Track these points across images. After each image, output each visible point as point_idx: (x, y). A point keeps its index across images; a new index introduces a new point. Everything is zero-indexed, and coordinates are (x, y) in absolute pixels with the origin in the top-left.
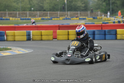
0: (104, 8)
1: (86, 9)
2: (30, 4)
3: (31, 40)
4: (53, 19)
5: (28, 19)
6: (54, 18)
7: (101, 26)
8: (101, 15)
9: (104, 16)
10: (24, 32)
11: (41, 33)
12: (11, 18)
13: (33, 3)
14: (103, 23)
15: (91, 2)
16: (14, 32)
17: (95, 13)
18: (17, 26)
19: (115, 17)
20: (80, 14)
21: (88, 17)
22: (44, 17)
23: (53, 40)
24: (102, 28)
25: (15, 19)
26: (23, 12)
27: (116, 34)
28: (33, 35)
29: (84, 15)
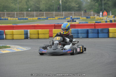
0: (97, 8)
1: (79, 9)
2: (27, 5)
3: (29, 38)
4: (49, 19)
5: (25, 19)
6: (50, 18)
7: (95, 25)
8: (94, 15)
9: (97, 16)
10: (22, 31)
11: (37, 32)
12: (9, 18)
13: (30, 4)
14: (96, 22)
15: (84, 3)
16: (13, 31)
17: (89, 13)
18: (15, 25)
19: (107, 17)
20: (74, 14)
21: (82, 17)
22: (41, 17)
23: (49, 38)
24: (95, 27)
25: (13, 19)
26: (21, 12)
27: (108, 32)
28: (30, 34)
29: (78, 15)
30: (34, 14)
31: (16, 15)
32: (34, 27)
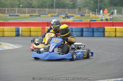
0: (92, 6)
1: (74, 6)
2: (18, 1)
3: (20, 36)
4: (41, 16)
5: (17, 16)
6: (43, 15)
7: (90, 24)
8: (89, 13)
9: (92, 14)
10: (13, 28)
11: (29, 30)
14: (91, 21)
16: (4, 28)
17: (83, 11)
18: (6, 22)
20: (68, 11)
21: (76, 15)
22: (33, 13)
24: (90, 25)
25: (4, 15)
26: (12, 8)
27: (104, 31)
28: (22, 31)
29: (72, 12)
30: (26, 10)
31: (7, 11)
32: (25, 24)
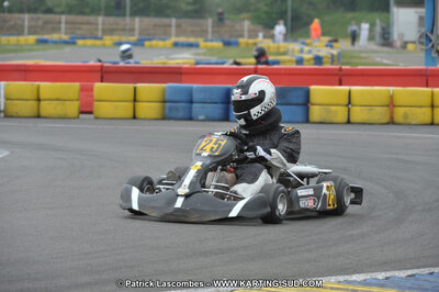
0: (266, 9)
1: (198, 12)
3: (2, 115)
4: (80, 42)
6: (84, 38)
8: (253, 35)
9: (265, 37)
11: (35, 93)
17: (233, 26)
19: (304, 43)
20: (178, 26)
21: (206, 41)
22: (48, 33)
23: (78, 117)
27: (306, 103)
28: (7, 99)
29: (192, 31)
30: (24, 21)
32: (21, 71)
